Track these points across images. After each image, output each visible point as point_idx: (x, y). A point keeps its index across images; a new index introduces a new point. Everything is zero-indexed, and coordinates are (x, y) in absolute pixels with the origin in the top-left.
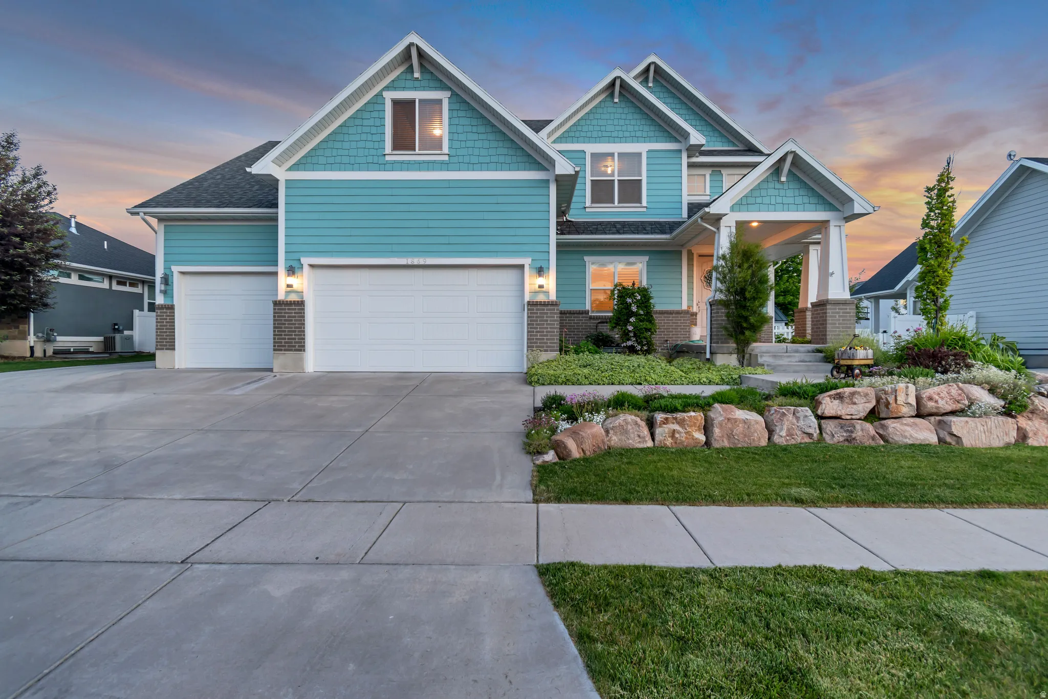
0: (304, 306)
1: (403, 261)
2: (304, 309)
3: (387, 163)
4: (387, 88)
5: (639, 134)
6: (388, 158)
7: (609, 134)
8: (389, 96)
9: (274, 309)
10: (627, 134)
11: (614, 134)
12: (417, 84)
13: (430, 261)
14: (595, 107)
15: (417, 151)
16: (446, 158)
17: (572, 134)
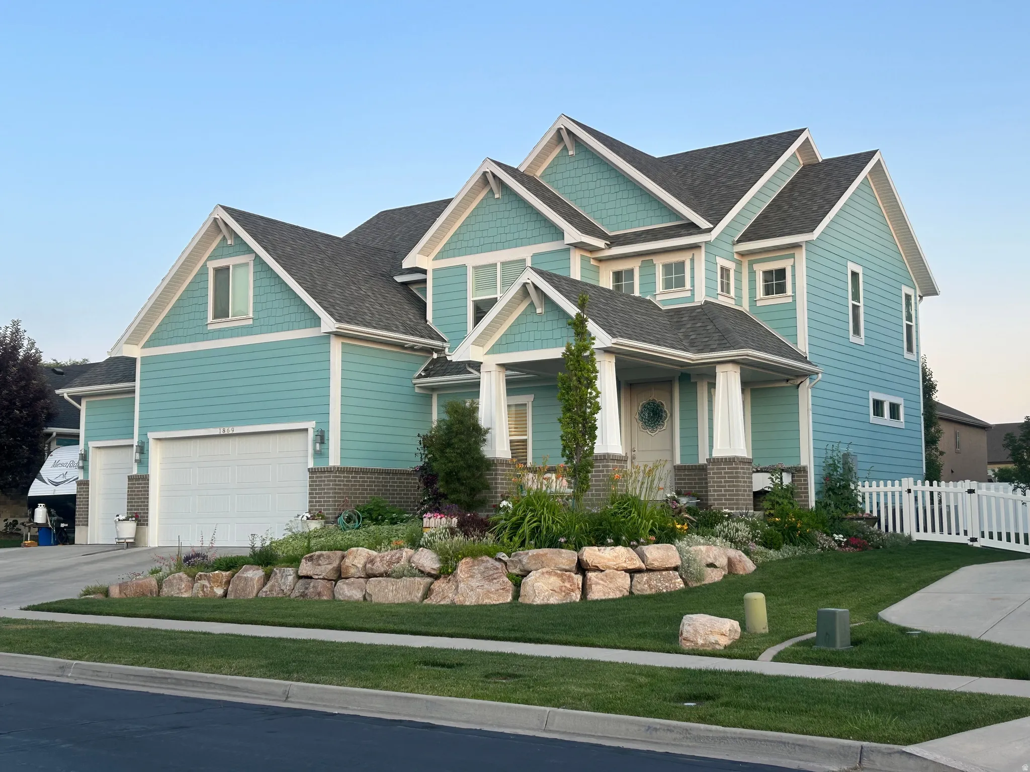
0: (148, 480)
1: (216, 431)
2: (148, 484)
3: (210, 332)
4: (210, 258)
5: (523, 234)
6: (210, 327)
7: (491, 240)
8: (213, 265)
9: (129, 484)
10: (510, 237)
11: (497, 239)
12: (231, 250)
13: (238, 430)
14: (477, 208)
15: (230, 318)
16: (251, 322)
17: (453, 246)
